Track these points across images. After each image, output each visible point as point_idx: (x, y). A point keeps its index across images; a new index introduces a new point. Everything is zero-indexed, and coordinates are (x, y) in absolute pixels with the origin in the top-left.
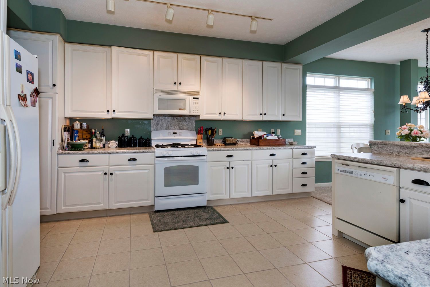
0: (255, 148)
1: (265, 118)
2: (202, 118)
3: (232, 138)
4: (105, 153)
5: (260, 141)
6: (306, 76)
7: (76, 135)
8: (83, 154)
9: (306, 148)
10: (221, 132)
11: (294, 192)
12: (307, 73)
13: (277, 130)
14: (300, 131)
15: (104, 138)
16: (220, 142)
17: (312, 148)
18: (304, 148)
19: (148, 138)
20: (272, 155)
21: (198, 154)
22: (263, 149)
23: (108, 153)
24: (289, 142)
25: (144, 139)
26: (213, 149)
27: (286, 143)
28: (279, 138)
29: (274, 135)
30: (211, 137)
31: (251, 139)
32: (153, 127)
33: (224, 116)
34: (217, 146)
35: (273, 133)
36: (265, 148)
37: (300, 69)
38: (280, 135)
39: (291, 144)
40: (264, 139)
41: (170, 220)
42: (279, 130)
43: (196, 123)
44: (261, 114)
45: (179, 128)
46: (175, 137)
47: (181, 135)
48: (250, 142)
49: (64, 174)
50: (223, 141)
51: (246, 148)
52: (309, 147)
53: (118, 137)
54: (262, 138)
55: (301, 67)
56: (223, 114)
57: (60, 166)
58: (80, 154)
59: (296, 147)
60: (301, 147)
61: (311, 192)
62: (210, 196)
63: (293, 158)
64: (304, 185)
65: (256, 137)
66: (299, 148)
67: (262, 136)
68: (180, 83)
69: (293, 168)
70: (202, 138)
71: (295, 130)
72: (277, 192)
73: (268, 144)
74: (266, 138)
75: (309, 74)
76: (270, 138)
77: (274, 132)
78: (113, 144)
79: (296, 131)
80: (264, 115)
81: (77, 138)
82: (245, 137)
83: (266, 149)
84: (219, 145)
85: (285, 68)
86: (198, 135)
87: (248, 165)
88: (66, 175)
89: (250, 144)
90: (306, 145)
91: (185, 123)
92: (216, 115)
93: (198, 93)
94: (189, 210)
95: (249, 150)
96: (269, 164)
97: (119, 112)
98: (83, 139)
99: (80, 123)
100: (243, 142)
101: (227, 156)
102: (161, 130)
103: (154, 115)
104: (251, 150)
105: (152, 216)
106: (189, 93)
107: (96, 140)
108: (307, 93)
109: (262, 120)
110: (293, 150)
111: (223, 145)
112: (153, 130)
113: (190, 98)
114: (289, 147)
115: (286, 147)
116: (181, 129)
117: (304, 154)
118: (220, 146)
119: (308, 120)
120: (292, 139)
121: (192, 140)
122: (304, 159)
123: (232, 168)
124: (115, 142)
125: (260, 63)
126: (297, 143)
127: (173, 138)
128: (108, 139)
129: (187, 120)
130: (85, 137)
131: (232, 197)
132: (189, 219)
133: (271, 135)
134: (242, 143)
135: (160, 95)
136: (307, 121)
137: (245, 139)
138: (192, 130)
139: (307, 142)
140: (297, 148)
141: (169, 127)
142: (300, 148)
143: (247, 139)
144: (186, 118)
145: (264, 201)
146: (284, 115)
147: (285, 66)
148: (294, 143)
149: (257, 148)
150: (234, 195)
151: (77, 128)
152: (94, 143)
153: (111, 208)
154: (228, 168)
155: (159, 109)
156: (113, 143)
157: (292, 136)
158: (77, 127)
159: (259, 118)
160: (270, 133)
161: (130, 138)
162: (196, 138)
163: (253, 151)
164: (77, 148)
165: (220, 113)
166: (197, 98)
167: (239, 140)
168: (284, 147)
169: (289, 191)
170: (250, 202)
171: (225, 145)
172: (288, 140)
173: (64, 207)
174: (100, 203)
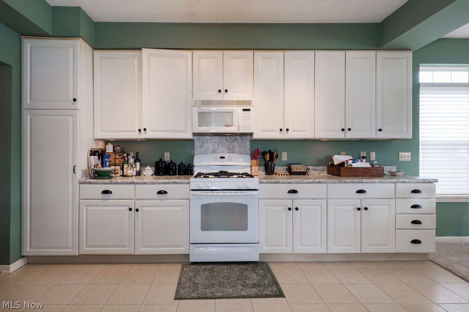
0: (333, 180)
1: (350, 135)
2: (255, 137)
3: (301, 164)
4: (131, 183)
5: (341, 169)
6: (418, 70)
7: (106, 160)
8: (106, 183)
9: (419, 182)
10: (284, 157)
11: (398, 251)
12: (420, 64)
13: (370, 153)
14: (409, 154)
15: (139, 163)
16: (283, 170)
17: (430, 182)
18: (416, 182)
19: (190, 164)
20: (360, 192)
21: (246, 187)
22: (345, 182)
23: (133, 183)
24: (390, 172)
25: (185, 165)
26: (268, 180)
27: (385, 172)
28: (372, 165)
29: (364, 160)
30: (270, 163)
31: (328, 167)
32: (197, 150)
33: (287, 133)
34: (278, 176)
35: (363, 157)
36: (348, 181)
37: (407, 58)
38: (374, 161)
39: (393, 175)
40: (349, 167)
41: (204, 280)
42: (374, 154)
43: (250, 144)
44: (343, 130)
45: (228, 151)
46: (222, 163)
47: (230, 160)
48: (327, 171)
49: (86, 208)
50: (287, 169)
51: (317, 180)
52: (425, 180)
53: (155, 162)
54: (346, 165)
55: (409, 55)
56: (285, 130)
57: (81, 197)
58: (103, 183)
59: (401, 180)
60: (411, 181)
61: (429, 253)
62: (265, 248)
63: (395, 198)
64: (416, 242)
65: (336, 163)
66: (407, 181)
67: (346, 162)
68: (226, 91)
69: (396, 214)
70: (257, 165)
71: (400, 153)
72: (367, 249)
73: (355, 174)
74: (352, 165)
75: (424, 66)
76: (358, 165)
77: (365, 156)
78: (149, 171)
79: (402, 154)
80: (347, 131)
81: (108, 164)
82: (319, 163)
83: (349, 183)
84: (280, 175)
85: (383, 57)
86: (252, 161)
87: (321, 205)
88: (88, 209)
89: (328, 174)
90: (419, 176)
91: (236, 144)
92: (276, 132)
93: (249, 103)
94: (234, 266)
95: (322, 183)
96: (355, 205)
97: (152, 131)
98: (115, 165)
99: (113, 146)
100: (317, 170)
101: (289, 192)
102: (207, 153)
103: (194, 134)
104: (325, 183)
105: (185, 269)
106: (239, 103)
107: (128, 166)
108: (420, 96)
109: (344, 138)
110: (395, 184)
111: (287, 175)
112: (197, 153)
113: (239, 110)
114: (389, 180)
115: (384, 180)
116: (232, 153)
117: (415, 191)
118: (283, 176)
119: (422, 137)
120: (396, 167)
121: (245, 167)
122: (416, 199)
123: (297, 209)
124: (150, 168)
125: (341, 53)
126: (403, 173)
127: (220, 164)
128: (143, 165)
129: (238, 141)
130: (117, 162)
131: (296, 251)
132: (230, 281)
133: (359, 161)
134: (315, 172)
135: (200, 107)
136: (421, 139)
137: (320, 167)
138: (246, 153)
139: (421, 171)
140: (404, 182)
141: (216, 149)
142: (409, 182)
143: (324, 167)
144: (238, 137)
145: (347, 262)
146: (380, 130)
147: (382, 54)
148: (398, 174)
149: (336, 180)
150: (300, 249)
151: (109, 152)
152: (125, 170)
153: (137, 253)
154: (290, 209)
155: (199, 126)
156: (148, 169)
157: (396, 162)
158: (109, 150)
159: (341, 136)
160: (359, 158)
161: (168, 164)
162: (250, 165)
163: (329, 185)
164: (102, 176)
165: (281, 130)
166: (249, 110)
167: (310, 167)
168: (381, 180)
169: (389, 249)
170: (325, 260)
171: (289, 175)
172: (387, 169)
173: (86, 247)
174: (125, 246)
